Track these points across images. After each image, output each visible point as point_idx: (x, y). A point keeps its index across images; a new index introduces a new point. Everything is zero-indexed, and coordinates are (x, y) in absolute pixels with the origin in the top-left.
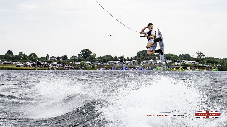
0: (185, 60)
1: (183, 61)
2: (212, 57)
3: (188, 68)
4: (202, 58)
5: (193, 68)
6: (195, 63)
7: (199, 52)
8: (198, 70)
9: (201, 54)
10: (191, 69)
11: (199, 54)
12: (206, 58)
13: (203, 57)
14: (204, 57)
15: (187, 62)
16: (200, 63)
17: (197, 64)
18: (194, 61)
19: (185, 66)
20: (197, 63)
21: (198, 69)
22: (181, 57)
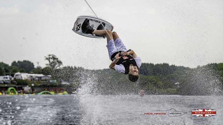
0: (22, 72)
1: (16, 74)
2: (77, 67)
3: (27, 88)
4: (58, 68)
5: (39, 89)
6: (43, 79)
7: (51, 57)
8: (47, 93)
9: (56, 61)
10: (33, 90)
11: (51, 60)
12: (65, 68)
13: (59, 66)
14: (61, 67)
15: (24, 76)
16: (53, 78)
17: (46, 80)
18: (40, 73)
19: (20, 85)
20: (47, 78)
21: (48, 90)
22: (14, 67)
